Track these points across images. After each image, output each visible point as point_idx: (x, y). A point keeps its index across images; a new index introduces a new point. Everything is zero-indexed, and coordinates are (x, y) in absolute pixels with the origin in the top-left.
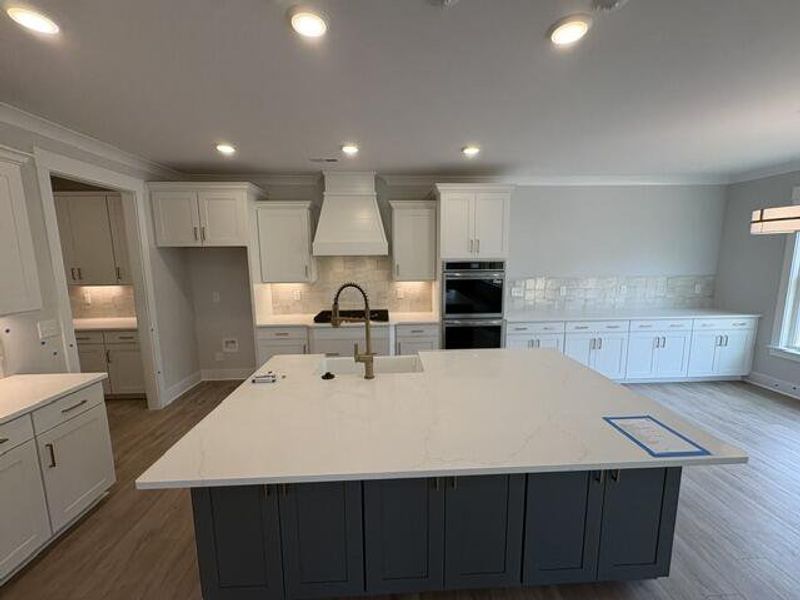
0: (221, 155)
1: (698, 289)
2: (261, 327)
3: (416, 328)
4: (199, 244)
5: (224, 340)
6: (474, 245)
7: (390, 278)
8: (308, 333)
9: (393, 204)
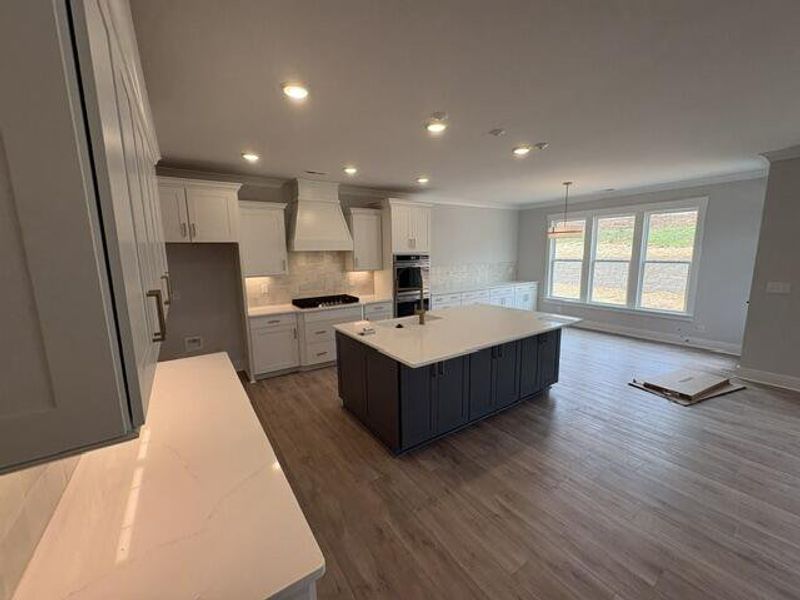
0: (246, 162)
1: (511, 270)
2: (254, 317)
3: (378, 306)
4: (187, 240)
5: (187, 339)
6: (412, 243)
7: (344, 270)
8: (297, 318)
9: (352, 210)
